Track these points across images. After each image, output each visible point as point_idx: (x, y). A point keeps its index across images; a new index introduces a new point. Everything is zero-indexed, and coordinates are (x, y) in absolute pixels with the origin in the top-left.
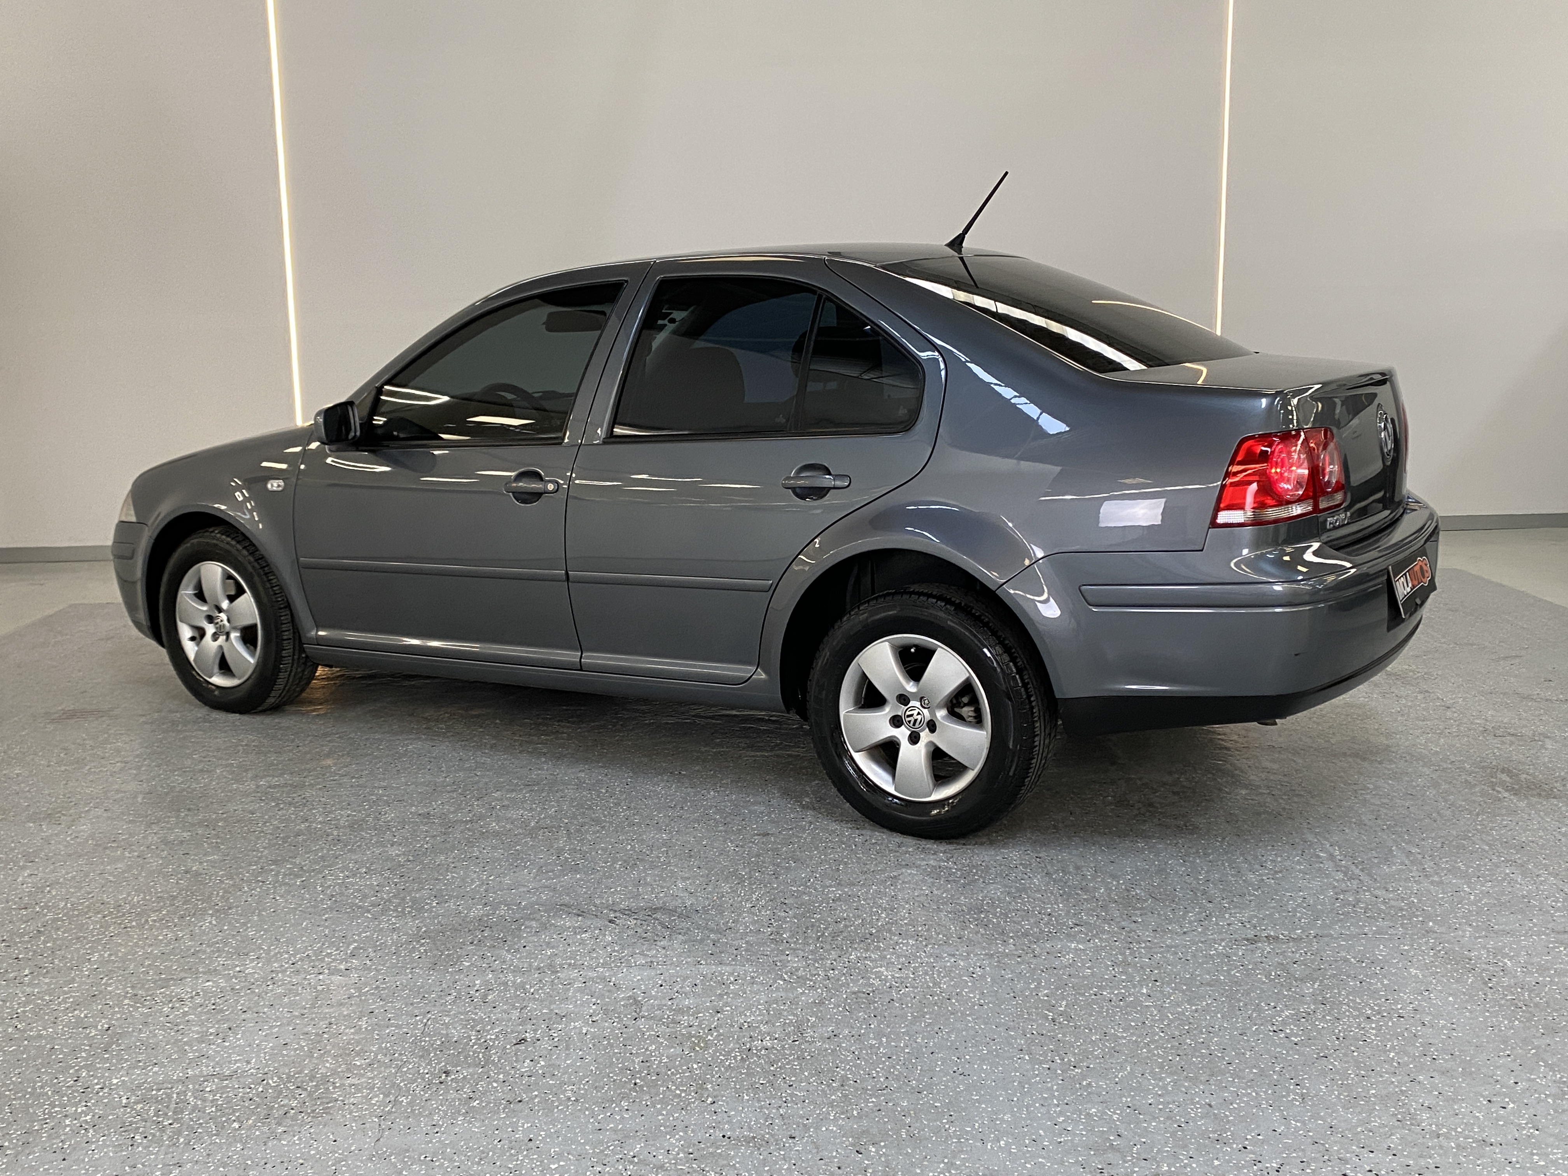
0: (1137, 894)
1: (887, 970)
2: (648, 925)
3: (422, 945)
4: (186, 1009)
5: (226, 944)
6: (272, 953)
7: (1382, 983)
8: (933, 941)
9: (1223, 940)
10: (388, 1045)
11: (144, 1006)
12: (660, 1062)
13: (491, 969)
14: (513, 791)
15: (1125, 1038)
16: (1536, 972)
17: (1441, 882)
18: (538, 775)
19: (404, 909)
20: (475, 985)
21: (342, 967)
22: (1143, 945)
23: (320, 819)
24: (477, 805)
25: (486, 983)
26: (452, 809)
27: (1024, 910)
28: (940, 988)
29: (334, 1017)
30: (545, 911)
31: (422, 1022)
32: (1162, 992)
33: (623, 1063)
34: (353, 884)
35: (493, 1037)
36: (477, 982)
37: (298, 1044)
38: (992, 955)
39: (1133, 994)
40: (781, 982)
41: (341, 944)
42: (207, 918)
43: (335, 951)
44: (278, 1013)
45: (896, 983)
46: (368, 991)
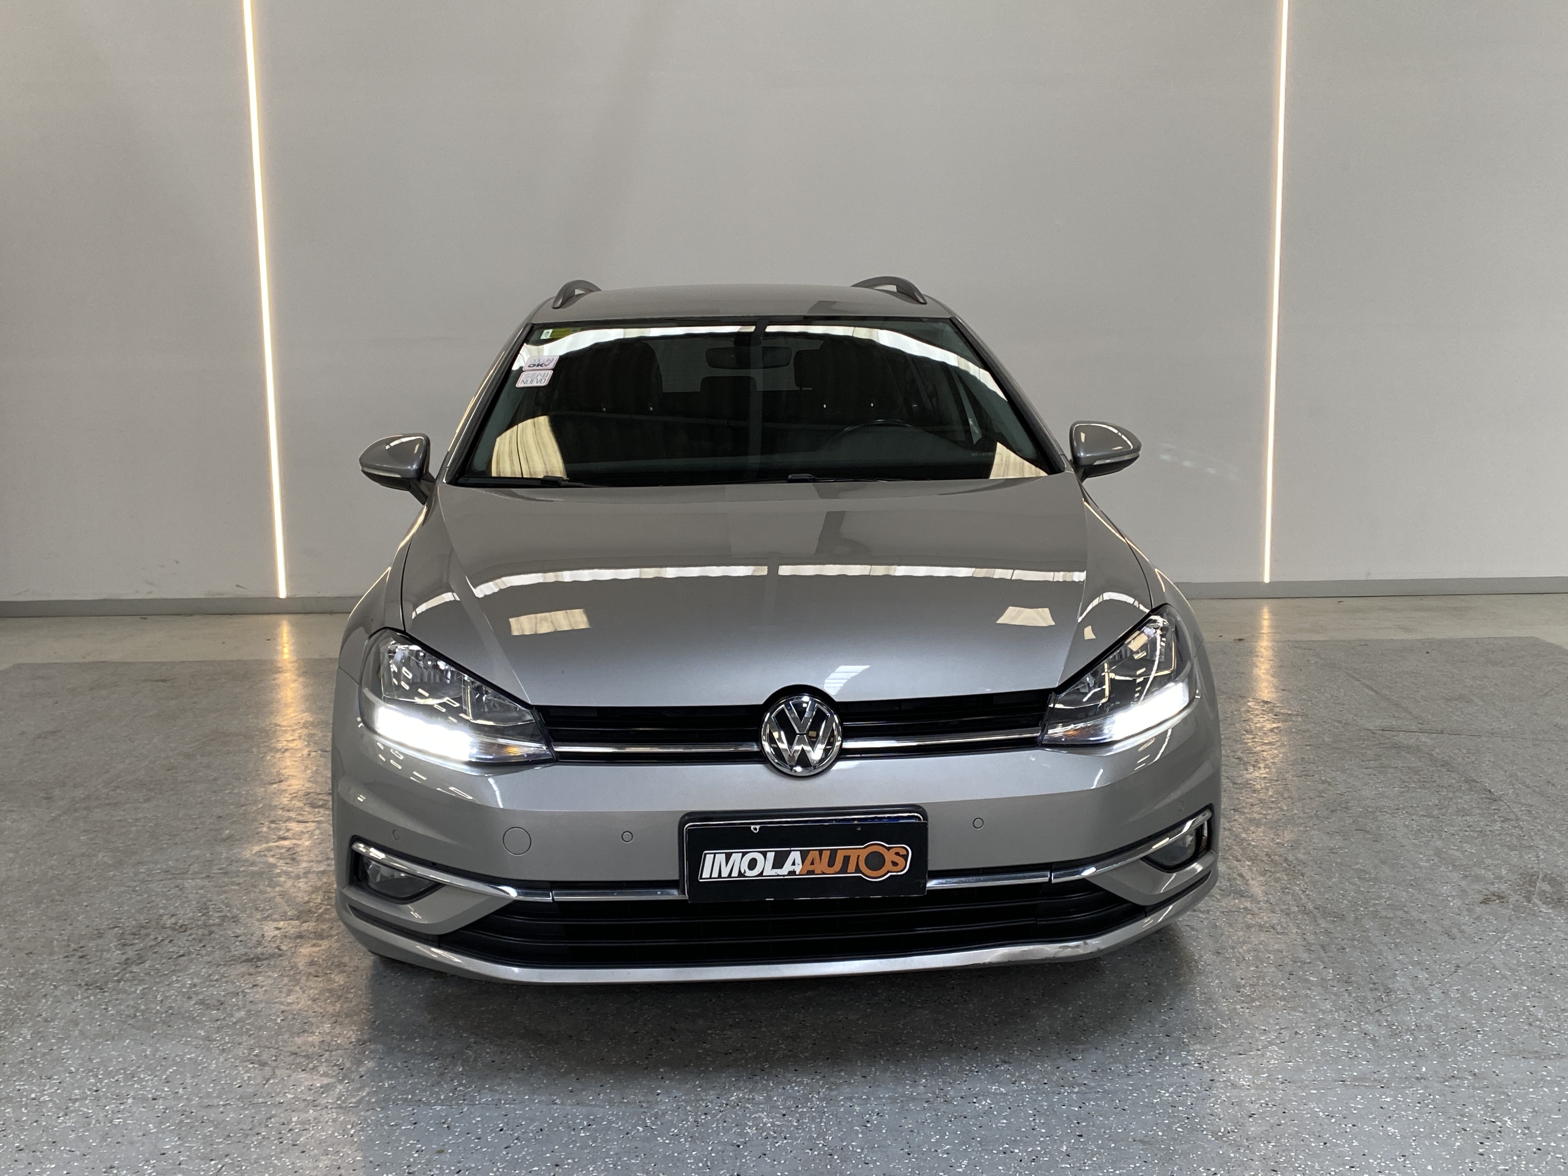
0: (1084, 1024)
1: (768, 1115)
2: (509, 1054)
3: (248, 1071)
6: (79, 1077)
7: (1351, 1146)
9: (1171, 1085)
16: (1541, 1135)
17: (1447, 1015)
19: (242, 1027)
20: (289, 1123)
21: (150, 1096)
22: (1076, 1090)
23: (191, 914)
28: (824, 1139)
30: (397, 1034)
32: (1084, 1150)
34: (197, 994)
36: (294, 1119)
38: (897, 1098)
39: (1050, 1153)
40: (641, 1129)
41: (158, 1068)
42: (24, 1031)
43: (149, 1075)
44: (57, 1153)
45: (775, 1133)
46: (169, 1126)
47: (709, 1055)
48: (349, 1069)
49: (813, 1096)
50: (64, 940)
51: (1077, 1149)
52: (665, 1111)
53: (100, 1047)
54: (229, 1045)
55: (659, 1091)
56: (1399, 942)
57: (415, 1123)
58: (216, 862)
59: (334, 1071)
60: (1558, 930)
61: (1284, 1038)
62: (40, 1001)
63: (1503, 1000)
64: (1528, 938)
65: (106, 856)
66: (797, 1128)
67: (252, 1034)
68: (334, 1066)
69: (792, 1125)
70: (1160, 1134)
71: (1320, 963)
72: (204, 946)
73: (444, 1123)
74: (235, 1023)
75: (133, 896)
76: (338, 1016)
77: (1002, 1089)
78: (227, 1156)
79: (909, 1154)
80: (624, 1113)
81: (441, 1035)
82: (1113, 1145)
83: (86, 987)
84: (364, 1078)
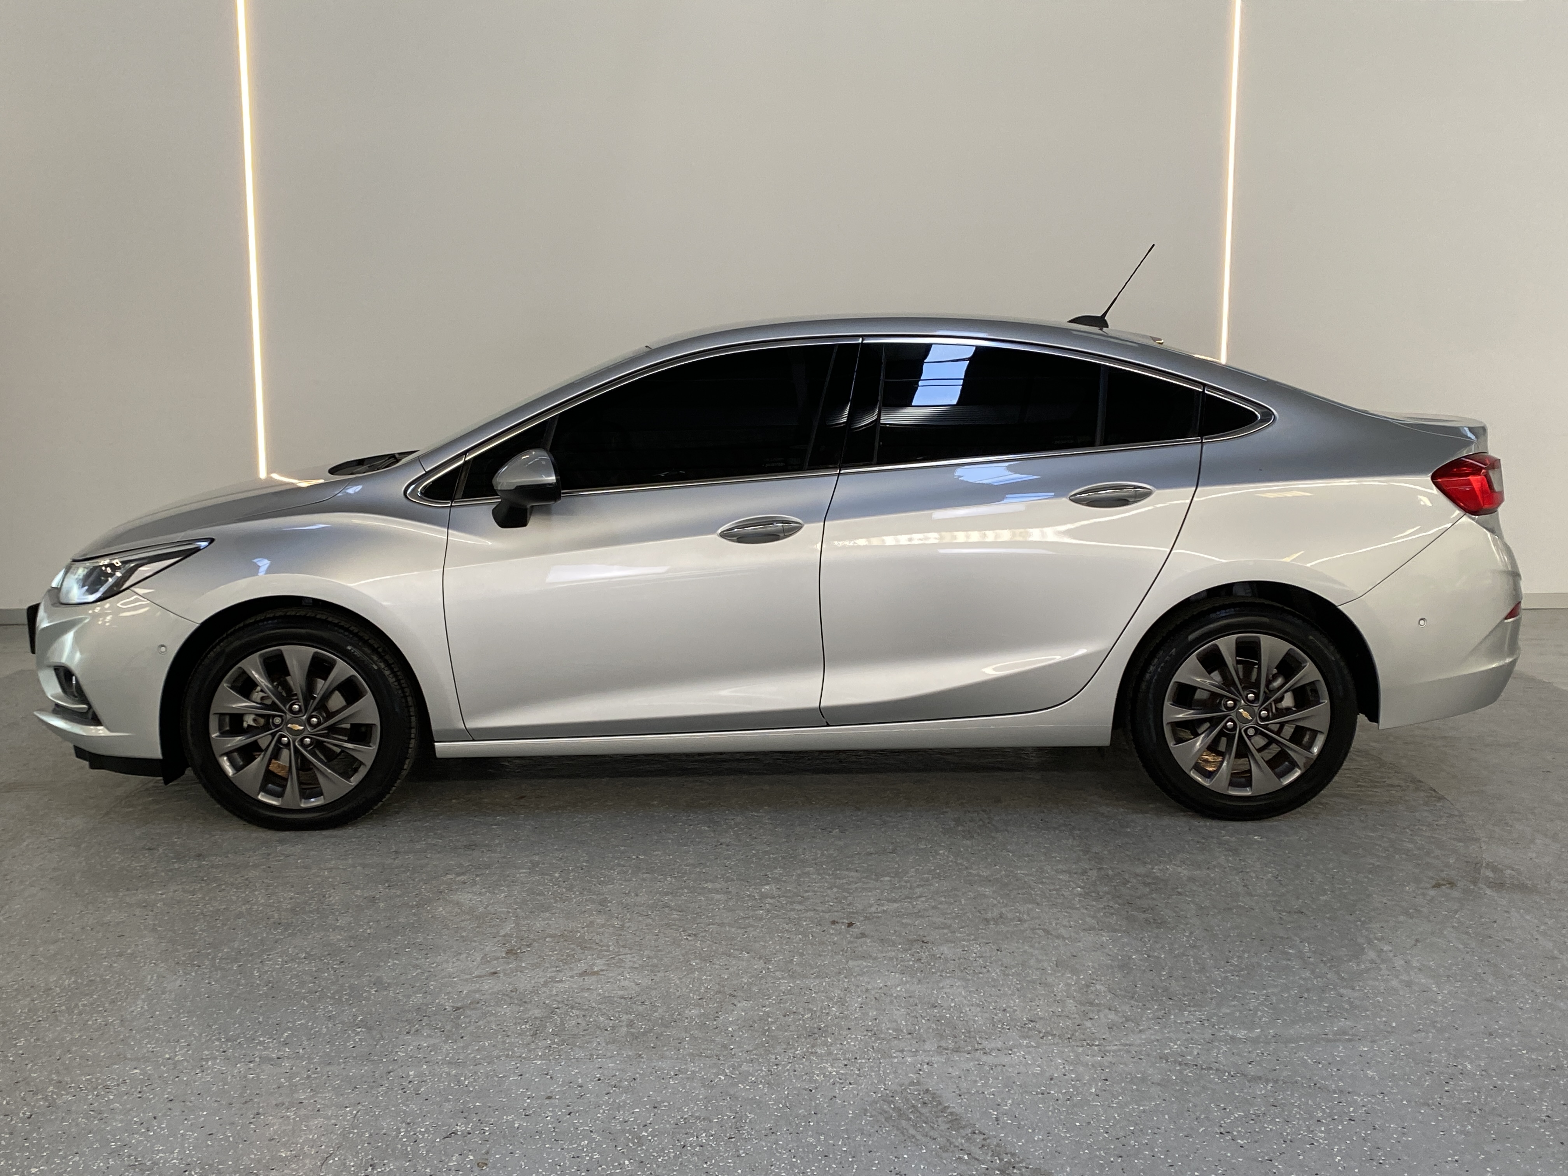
0: (1096, 990)
1: (832, 1066)
2: (591, 1016)
3: (358, 1034)
4: (112, 1097)
5: (157, 1030)
6: (203, 1040)
7: (1337, 1085)
8: (882, 1036)
9: (1179, 1039)
10: (316, 1136)
11: (68, 1093)
12: (591, 1158)
13: (427, 1060)
14: (463, 874)
15: (1068, 1138)
16: (1496, 1076)
17: (1410, 981)
18: (489, 857)
19: (341, 997)
20: (408, 1077)
21: (274, 1055)
22: (1097, 1043)
23: (263, 901)
24: (425, 889)
25: (420, 1075)
26: (399, 893)
27: (978, 1005)
29: (263, 1107)
31: (352, 1114)
32: (1111, 1092)
33: (553, 1159)
34: (290, 969)
35: (423, 1130)
36: (411, 1073)
37: (224, 1134)
39: (1082, 1092)
40: (723, 1078)
41: (275, 1032)
42: (140, 1002)
43: (268, 1039)
44: (205, 1103)
45: (840, 1079)
46: (299, 1080)
47: (769, 1017)
48: (449, 1031)
49: (868, 1050)
51: (1105, 1091)
52: (740, 1063)
53: (215, 1015)
54: (334, 1013)
55: (732, 1047)
57: (521, 1075)
59: (436, 1033)
62: (146, 977)
64: (1476, 916)
65: (166, 849)
66: (858, 1075)
68: (435, 1029)
69: (854, 1073)
70: (1174, 1078)
71: (1296, 938)
73: (547, 1074)
77: (1032, 1043)
78: (359, 1103)
79: (960, 1096)
80: (704, 1064)
81: (525, 1002)
82: (1135, 1087)
84: (465, 1038)
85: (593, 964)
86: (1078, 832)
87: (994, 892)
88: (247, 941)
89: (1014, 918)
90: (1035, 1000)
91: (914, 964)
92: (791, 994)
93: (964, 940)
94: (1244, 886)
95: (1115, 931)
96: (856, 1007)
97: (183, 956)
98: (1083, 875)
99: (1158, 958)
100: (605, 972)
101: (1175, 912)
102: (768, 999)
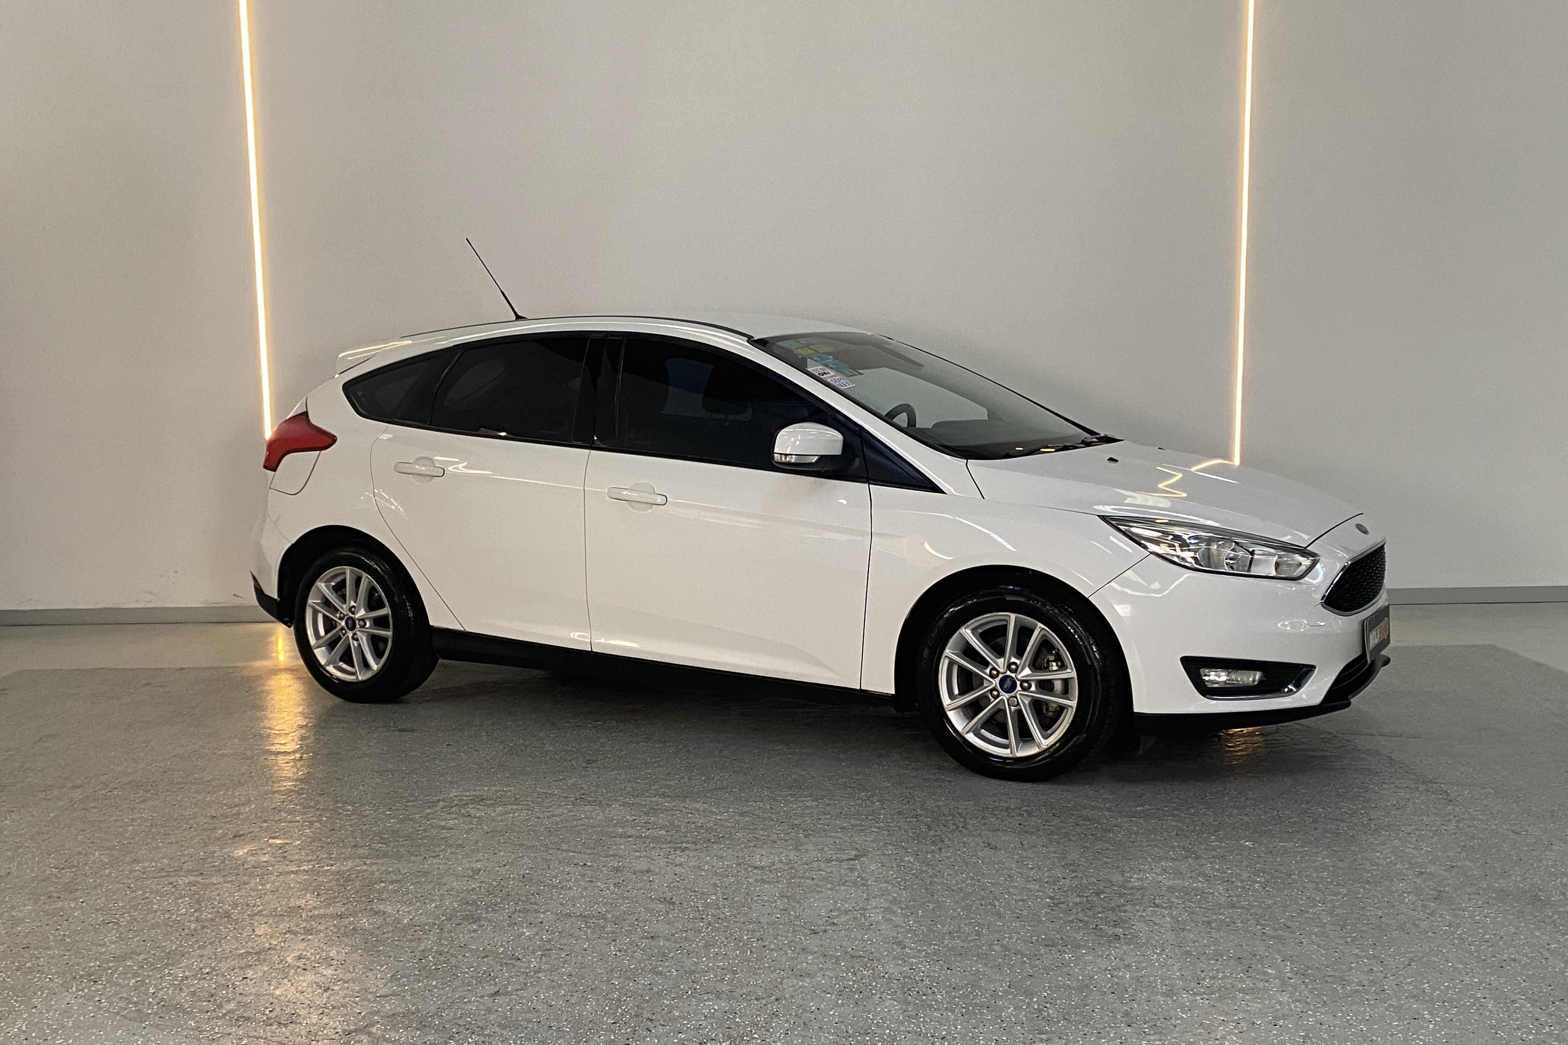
17: (1400, 1007)
34: (188, 987)
50: (60, 935)
53: (93, 1037)
54: (219, 1036)
56: (1354, 937)
58: (210, 860)
60: (1510, 925)
61: (1242, 1027)
62: (35, 994)
63: (1455, 991)
64: (1481, 933)
65: (102, 854)
67: (241, 1025)
71: (1277, 956)
72: (197, 941)
74: (225, 1015)
75: (128, 892)
76: (324, 1008)
81: (424, 1025)
83: (81, 980)
85: (509, 984)
86: (1056, 837)
87: (955, 902)
88: (154, 955)
89: (972, 933)
90: (978, 1026)
91: (853, 986)
92: (713, 1018)
93: (914, 957)
94: (1228, 897)
95: (1079, 947)
96: (781, 1034)
97: (82, 971)
98: (1055, 885)
99: (1122, 978)
100: (519, 992)
101: (1148, 925)
102: (688, 1024)
